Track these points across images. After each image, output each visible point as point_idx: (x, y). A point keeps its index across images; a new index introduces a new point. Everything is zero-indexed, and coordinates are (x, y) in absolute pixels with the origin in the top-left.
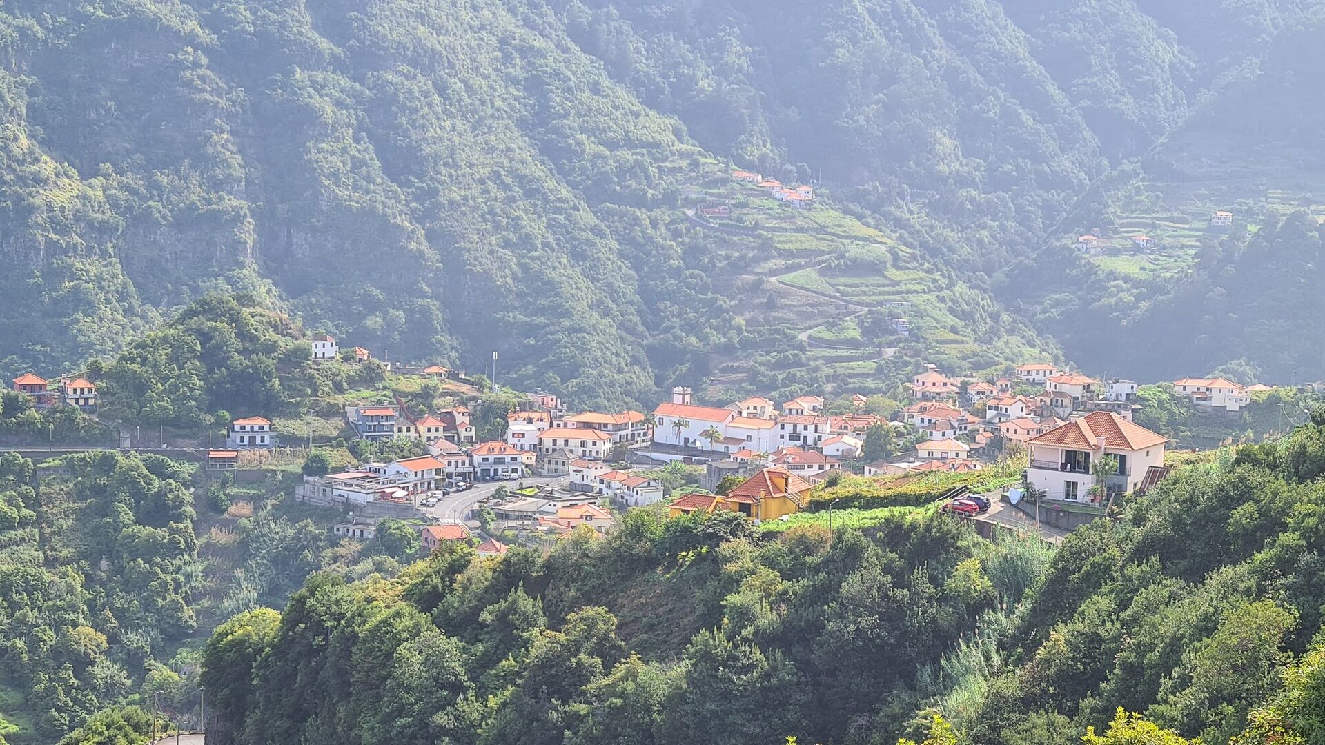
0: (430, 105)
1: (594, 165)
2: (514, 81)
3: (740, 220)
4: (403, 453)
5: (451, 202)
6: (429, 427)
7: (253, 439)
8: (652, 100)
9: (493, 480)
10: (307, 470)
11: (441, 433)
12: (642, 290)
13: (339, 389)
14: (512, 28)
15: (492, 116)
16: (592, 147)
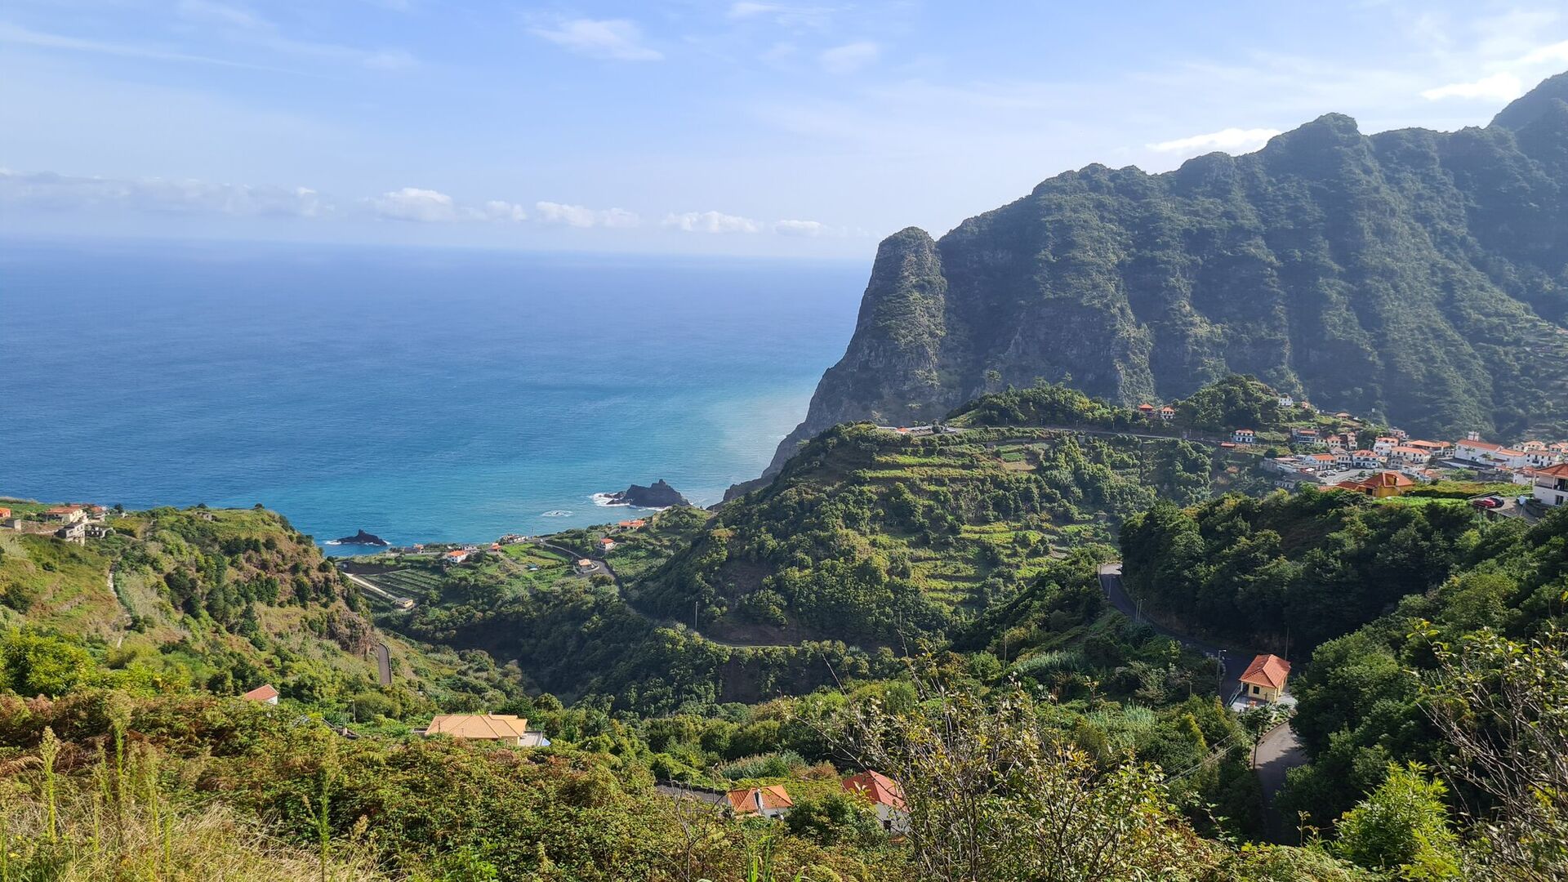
0: (1388, 295)
1: (1475, 325)
2: (1436, 284)
3: (1557, 353)
4: (1316, 451)
5: (1394, 339)
6: (1334, 440)
7: (1244, 439)
8: (1515, 294)
9: (1361, 468)
10: (1267, 455)
11: (1339, 444)
12: (1495, 385)
13: (1290, 420)
14: (1438, 259)
15: (1421, 300)
16: (1475, 316)
